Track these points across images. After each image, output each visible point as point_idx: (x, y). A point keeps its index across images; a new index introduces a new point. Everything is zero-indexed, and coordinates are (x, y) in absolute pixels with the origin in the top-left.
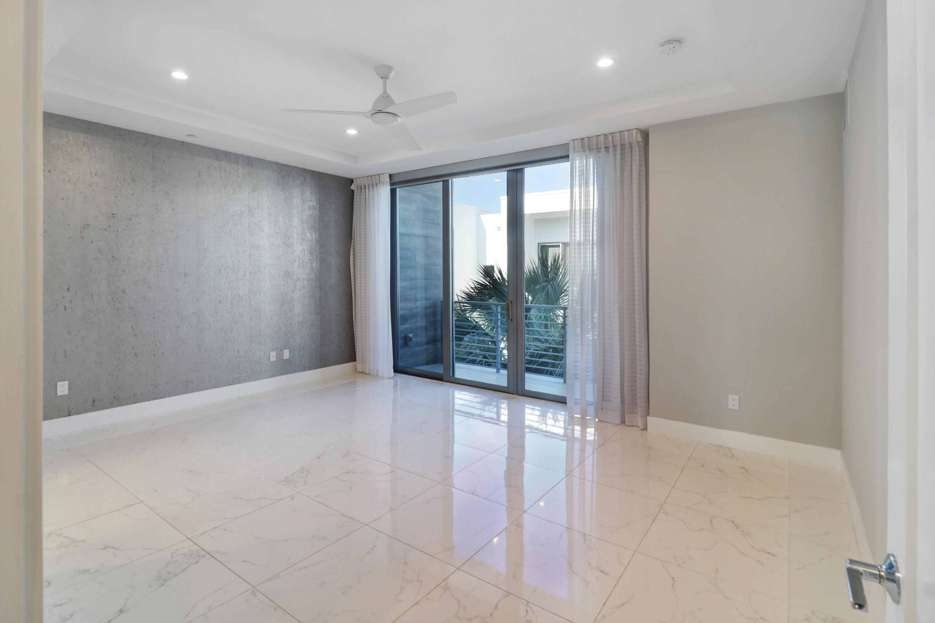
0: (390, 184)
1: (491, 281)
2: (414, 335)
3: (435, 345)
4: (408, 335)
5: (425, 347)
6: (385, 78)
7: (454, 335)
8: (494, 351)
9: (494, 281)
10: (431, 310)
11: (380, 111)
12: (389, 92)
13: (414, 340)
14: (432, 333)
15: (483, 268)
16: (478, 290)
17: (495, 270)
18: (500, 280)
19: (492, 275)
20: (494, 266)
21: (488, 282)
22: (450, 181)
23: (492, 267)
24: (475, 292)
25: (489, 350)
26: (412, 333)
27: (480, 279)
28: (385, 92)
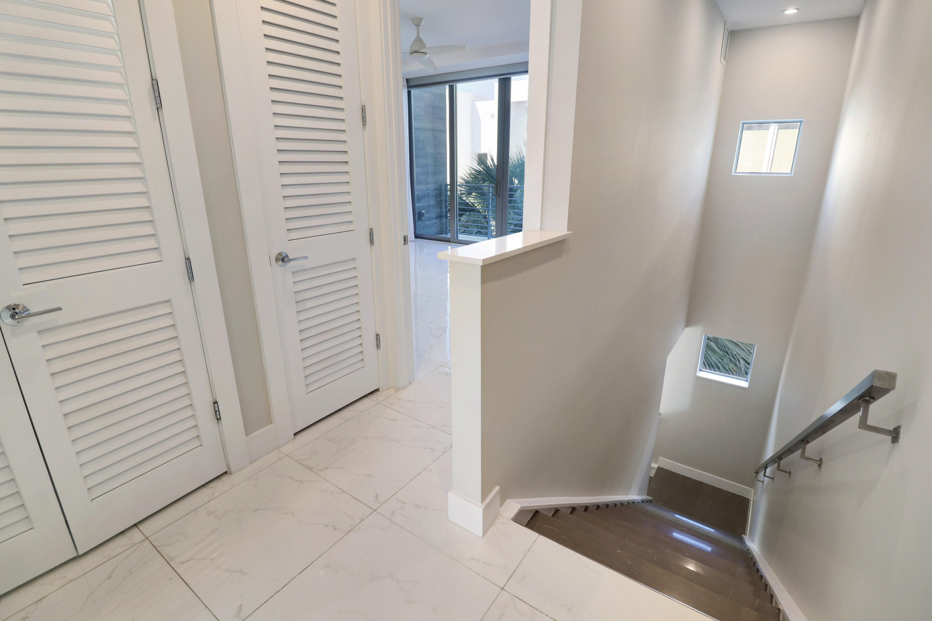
0: (407, 87)
1: (485, 168)
2: (426, 212)
3: (441, 220)
4: (422, 211)
5: (435, 221)
6: (418, 25)
7: (458, 212)
8: (486, 228)
9: (487, 168)
10: (438, 192)
11: (416, 51)
12: (421, 36)
13: (426, 215)
14: (439, 210)
15: (478, 156)
16: (473, 175)
17: (488, 157)
18: (492, 167)
19: (486, 163)
20: (487, 154)
21: (482, 168)
22: (455, 85)
23: (486, 155)
24: (471, 177)
25: (482, 228)
26: (424, 210)
27: (477, 166)
28: (418, 36)
